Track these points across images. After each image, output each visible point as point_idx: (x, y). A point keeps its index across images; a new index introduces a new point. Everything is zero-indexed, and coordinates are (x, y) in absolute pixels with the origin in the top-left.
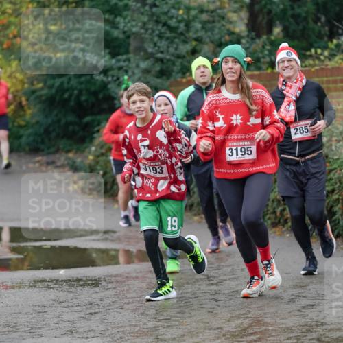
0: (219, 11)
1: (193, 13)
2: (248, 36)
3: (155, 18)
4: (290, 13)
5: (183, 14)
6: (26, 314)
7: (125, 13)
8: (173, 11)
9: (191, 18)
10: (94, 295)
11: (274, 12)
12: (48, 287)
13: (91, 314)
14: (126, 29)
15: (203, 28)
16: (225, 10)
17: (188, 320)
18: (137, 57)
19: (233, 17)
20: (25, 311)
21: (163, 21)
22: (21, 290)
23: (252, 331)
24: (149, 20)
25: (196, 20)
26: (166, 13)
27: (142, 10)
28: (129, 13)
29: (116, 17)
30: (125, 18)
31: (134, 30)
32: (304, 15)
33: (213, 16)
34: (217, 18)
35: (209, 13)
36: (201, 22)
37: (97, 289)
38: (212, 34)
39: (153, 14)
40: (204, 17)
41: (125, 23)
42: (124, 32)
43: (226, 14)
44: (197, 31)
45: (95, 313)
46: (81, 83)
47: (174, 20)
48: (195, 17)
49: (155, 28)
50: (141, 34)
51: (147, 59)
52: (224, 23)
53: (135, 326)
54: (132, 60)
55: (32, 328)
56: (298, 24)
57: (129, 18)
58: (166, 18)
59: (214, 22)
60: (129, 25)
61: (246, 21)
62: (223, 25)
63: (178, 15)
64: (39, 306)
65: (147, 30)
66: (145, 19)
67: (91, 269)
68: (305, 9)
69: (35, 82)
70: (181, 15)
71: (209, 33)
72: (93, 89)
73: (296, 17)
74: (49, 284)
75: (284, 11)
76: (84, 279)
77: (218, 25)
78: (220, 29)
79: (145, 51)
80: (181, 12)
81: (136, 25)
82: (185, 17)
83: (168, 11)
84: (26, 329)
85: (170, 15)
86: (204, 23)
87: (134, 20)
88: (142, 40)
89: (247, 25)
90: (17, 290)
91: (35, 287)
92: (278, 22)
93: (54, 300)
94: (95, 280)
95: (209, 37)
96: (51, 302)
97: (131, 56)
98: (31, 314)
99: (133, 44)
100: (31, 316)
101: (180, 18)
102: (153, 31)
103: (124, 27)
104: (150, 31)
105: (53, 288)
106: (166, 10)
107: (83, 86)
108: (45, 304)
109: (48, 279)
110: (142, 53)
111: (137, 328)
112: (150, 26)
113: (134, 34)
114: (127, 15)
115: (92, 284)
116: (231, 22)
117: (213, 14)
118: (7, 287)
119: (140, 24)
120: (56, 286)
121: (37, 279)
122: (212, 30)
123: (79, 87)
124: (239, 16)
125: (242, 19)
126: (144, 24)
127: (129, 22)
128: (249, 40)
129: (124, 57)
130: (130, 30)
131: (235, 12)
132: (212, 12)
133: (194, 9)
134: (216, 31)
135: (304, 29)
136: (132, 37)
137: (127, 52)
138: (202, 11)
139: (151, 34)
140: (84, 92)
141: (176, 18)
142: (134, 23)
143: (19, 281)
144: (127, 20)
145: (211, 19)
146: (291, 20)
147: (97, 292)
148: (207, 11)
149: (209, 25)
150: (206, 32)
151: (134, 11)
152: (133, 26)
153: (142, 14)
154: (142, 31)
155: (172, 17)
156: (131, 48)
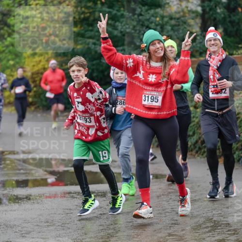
0: (182, 18)
1: (166, 19)
2: (201, 35)
3: (141, 23)
4: (228, 20)
5: (160, 20)
6: (59, 214)
7: (122, 20)
8: (152, 18)
9: (164, 23)
10: (103, 202)
11: (218, 19)
12: (73, 197)
13: (101, 214)
14: (122, 30)
15: (172, 29)
16: (186, 18)
17: (164, 218)
18: (130, 48)
19: (192, 22)
20: (59, 212)
21: (146, 25)
22: (56, 199)
23: (205, 226)
24: (137, 24)
25: (168, 24)
26: (148, 20)
27: (133, 18)
28: (124, 19)
29: (116, 22)
30: (121, 23)
31: (128, 30)
32: (237, 21)
33: (179, 22)
34: (181, 23)
35: (176, 20)
36: (171, 26)
37: (104, 199)
38: (178, 33)
39: (140, 21)
40: (173, 22)
41: (121, 26)
42: (121, 32)
43: (187, 21)
44: (168, 31)
45: (104, 214)
46: (93, 65)
47: (153, 24)
48: (167, 22)
49: (141, 29)
50: (132, 33)
51: (136, 49)
52: (186, 26)
53: (130, 222)
54: (126, 50)
55: (63, 224)
56: (233, 26)
57: (124, 23)
58: (148, 23)
59: (179, 25)
60: (124, 27)
61: (200, 25)
62: (185, 28)
63: (156, 21)
64: (67, 209)
65: (136, 31)
66: (135, 23)
67: (100, 185)
68: (238, 17)
69: (64, 65)
70: (158, 21)
71: (176, 33)
72: (101, 68)
73: (232, 22)
74: (74, 195)
75: (224, 18)
76: (96, 192)
77: (182, 28)
78: (183, 30)
79: (135, 44)
80: (158, 19)
81: (129, 28)
82: (161, 22)
83: (150, 18)
84: (59, 224)
85: (151, 21)
86: (173, 26)
87: (128, 24)
88: (133, 37)
89: (201, 28)
90: (53, 199)
91: (65, 197)
92: (220, 26)
93: (77, 206)
94: (104, 192)
95: (176, 35)
96: (75, 207)
97: (126, 47)
98: (63, 214)
99: (127, 40)
100: (62, 216)
101: (157, 23)
102: (140, 31)
103: (121, 28)
104: (138, 32)
105: (76, 198)
106: (148, 18)
107: (94, 67)
108: (71, 207)
109: (73, 192)
110: (133, 46)
111: (131, 224)
112: (138, 28)
113: (127, 33)
114: (123, 21)
115: (102, 195)
116: (190, 26)
117: (179, 20)
118: (47, 197)
119: (131, 27)
120: (78, 196)
121: (66, 192)
122: (178, 30)
123: (92, 68)
124: (195, 22)
125: (197, 24)
126: (134, 27)
127: (124, 25)
128: (202, 37)
129: (121, 48)
130: (125, 31)
131: (193, 19)
132: (178, 19)
133: (166, 17)
134: (181, 31)
135: (237, 30)
136: (126, 35)
137: (123, 45)
138: (171, 18)
139: (138, 33)
140: (95, 71)
141: (155, 23)
142: (127, 26)
143: (54, 193)
144: (123, 24)
145: (177, 23)
146: (229, 24)
147: (104, 201)
148: (175, 19)
149: (176, 28)
150: (174, 32)
151: (127, 18)
152: (126, 28)
153: (133, 20)
154: (133, 31)
155: (152, 23)
156: (126, 42)
